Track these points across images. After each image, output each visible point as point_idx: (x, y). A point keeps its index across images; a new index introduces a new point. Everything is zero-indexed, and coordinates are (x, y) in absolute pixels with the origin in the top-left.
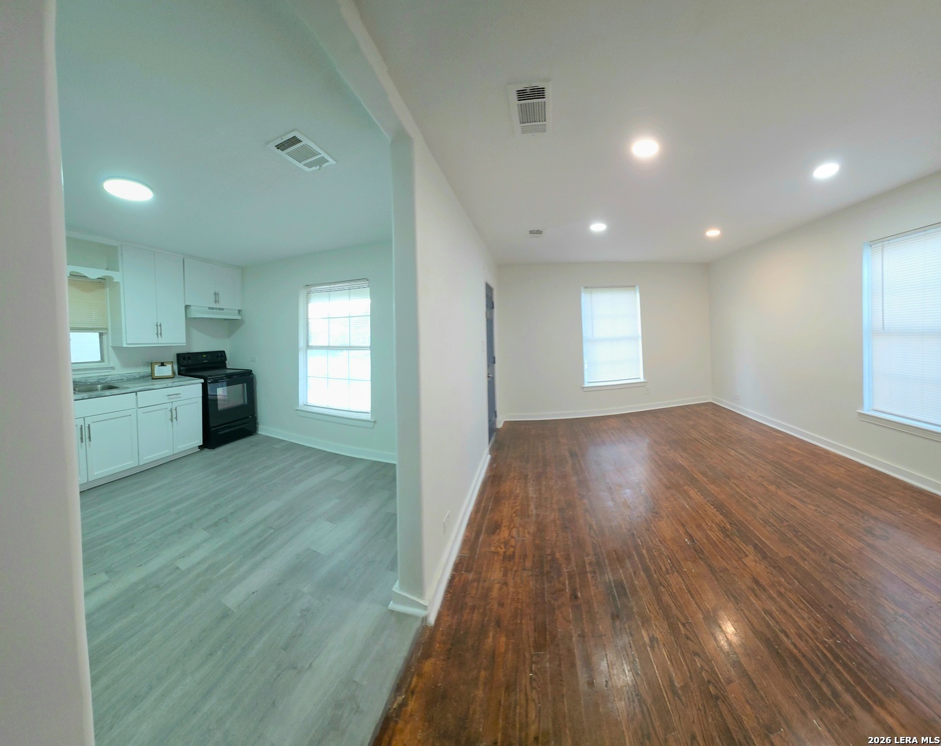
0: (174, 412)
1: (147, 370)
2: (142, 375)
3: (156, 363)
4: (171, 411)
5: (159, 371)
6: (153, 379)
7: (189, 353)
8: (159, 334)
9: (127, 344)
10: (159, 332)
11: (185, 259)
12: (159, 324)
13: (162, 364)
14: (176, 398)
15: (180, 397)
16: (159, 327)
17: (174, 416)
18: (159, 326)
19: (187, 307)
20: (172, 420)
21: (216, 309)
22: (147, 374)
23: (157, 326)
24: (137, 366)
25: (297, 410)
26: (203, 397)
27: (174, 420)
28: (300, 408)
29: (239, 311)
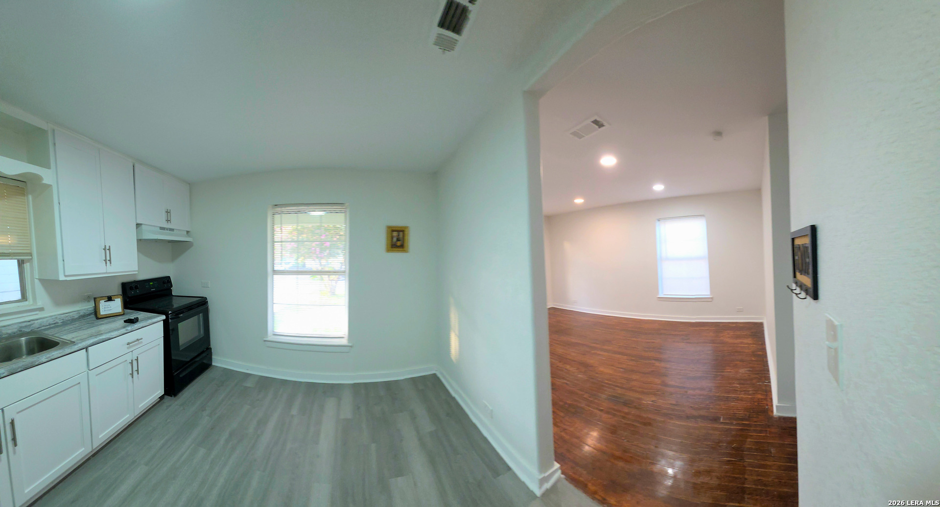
0: (135, 363)
1: (89, 306)
2: (82, 313)
3: (102, 298)
4: (132, 363)
5: (105, 308)
6: (97, 318)
7: (135, 282)
8: (108, 261)
9: (66, 276)
10: (108, 258)
11: (136, 166)
12: (107, 248)
13: (110, 299)
14: (136, 345)
15: (142, 342)
16: (108, 251)
17: (135, 368)
18: (107, 249)
19: (138, 225)
20: (132, 374)
21: (167, 229)
22: (89, 312)
23: (105, 249)
24: (74, 302)
25: (265, 341)
26: (164, 337)
27: (135, 373)
28: (269, 339)
29: (188, 232)
